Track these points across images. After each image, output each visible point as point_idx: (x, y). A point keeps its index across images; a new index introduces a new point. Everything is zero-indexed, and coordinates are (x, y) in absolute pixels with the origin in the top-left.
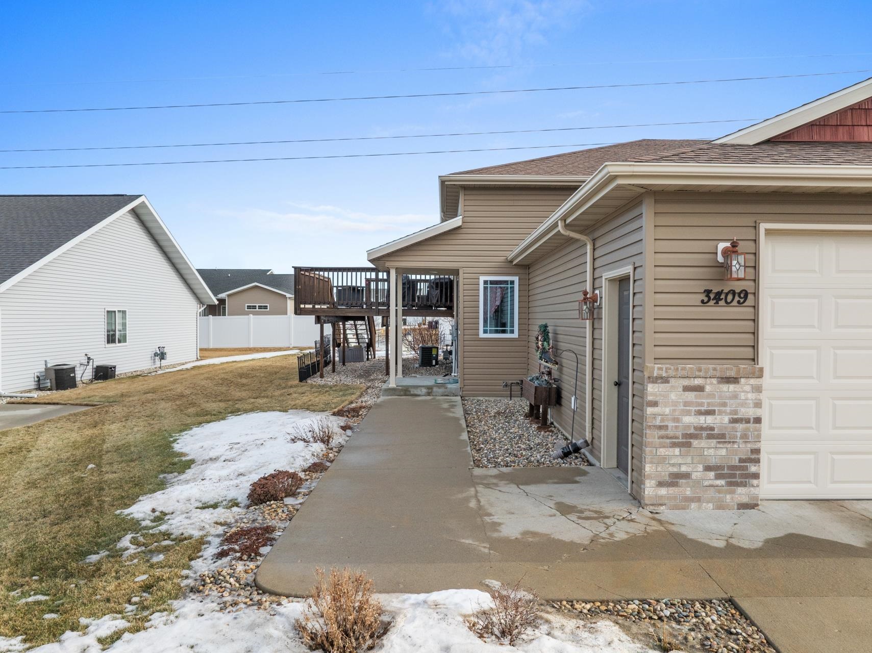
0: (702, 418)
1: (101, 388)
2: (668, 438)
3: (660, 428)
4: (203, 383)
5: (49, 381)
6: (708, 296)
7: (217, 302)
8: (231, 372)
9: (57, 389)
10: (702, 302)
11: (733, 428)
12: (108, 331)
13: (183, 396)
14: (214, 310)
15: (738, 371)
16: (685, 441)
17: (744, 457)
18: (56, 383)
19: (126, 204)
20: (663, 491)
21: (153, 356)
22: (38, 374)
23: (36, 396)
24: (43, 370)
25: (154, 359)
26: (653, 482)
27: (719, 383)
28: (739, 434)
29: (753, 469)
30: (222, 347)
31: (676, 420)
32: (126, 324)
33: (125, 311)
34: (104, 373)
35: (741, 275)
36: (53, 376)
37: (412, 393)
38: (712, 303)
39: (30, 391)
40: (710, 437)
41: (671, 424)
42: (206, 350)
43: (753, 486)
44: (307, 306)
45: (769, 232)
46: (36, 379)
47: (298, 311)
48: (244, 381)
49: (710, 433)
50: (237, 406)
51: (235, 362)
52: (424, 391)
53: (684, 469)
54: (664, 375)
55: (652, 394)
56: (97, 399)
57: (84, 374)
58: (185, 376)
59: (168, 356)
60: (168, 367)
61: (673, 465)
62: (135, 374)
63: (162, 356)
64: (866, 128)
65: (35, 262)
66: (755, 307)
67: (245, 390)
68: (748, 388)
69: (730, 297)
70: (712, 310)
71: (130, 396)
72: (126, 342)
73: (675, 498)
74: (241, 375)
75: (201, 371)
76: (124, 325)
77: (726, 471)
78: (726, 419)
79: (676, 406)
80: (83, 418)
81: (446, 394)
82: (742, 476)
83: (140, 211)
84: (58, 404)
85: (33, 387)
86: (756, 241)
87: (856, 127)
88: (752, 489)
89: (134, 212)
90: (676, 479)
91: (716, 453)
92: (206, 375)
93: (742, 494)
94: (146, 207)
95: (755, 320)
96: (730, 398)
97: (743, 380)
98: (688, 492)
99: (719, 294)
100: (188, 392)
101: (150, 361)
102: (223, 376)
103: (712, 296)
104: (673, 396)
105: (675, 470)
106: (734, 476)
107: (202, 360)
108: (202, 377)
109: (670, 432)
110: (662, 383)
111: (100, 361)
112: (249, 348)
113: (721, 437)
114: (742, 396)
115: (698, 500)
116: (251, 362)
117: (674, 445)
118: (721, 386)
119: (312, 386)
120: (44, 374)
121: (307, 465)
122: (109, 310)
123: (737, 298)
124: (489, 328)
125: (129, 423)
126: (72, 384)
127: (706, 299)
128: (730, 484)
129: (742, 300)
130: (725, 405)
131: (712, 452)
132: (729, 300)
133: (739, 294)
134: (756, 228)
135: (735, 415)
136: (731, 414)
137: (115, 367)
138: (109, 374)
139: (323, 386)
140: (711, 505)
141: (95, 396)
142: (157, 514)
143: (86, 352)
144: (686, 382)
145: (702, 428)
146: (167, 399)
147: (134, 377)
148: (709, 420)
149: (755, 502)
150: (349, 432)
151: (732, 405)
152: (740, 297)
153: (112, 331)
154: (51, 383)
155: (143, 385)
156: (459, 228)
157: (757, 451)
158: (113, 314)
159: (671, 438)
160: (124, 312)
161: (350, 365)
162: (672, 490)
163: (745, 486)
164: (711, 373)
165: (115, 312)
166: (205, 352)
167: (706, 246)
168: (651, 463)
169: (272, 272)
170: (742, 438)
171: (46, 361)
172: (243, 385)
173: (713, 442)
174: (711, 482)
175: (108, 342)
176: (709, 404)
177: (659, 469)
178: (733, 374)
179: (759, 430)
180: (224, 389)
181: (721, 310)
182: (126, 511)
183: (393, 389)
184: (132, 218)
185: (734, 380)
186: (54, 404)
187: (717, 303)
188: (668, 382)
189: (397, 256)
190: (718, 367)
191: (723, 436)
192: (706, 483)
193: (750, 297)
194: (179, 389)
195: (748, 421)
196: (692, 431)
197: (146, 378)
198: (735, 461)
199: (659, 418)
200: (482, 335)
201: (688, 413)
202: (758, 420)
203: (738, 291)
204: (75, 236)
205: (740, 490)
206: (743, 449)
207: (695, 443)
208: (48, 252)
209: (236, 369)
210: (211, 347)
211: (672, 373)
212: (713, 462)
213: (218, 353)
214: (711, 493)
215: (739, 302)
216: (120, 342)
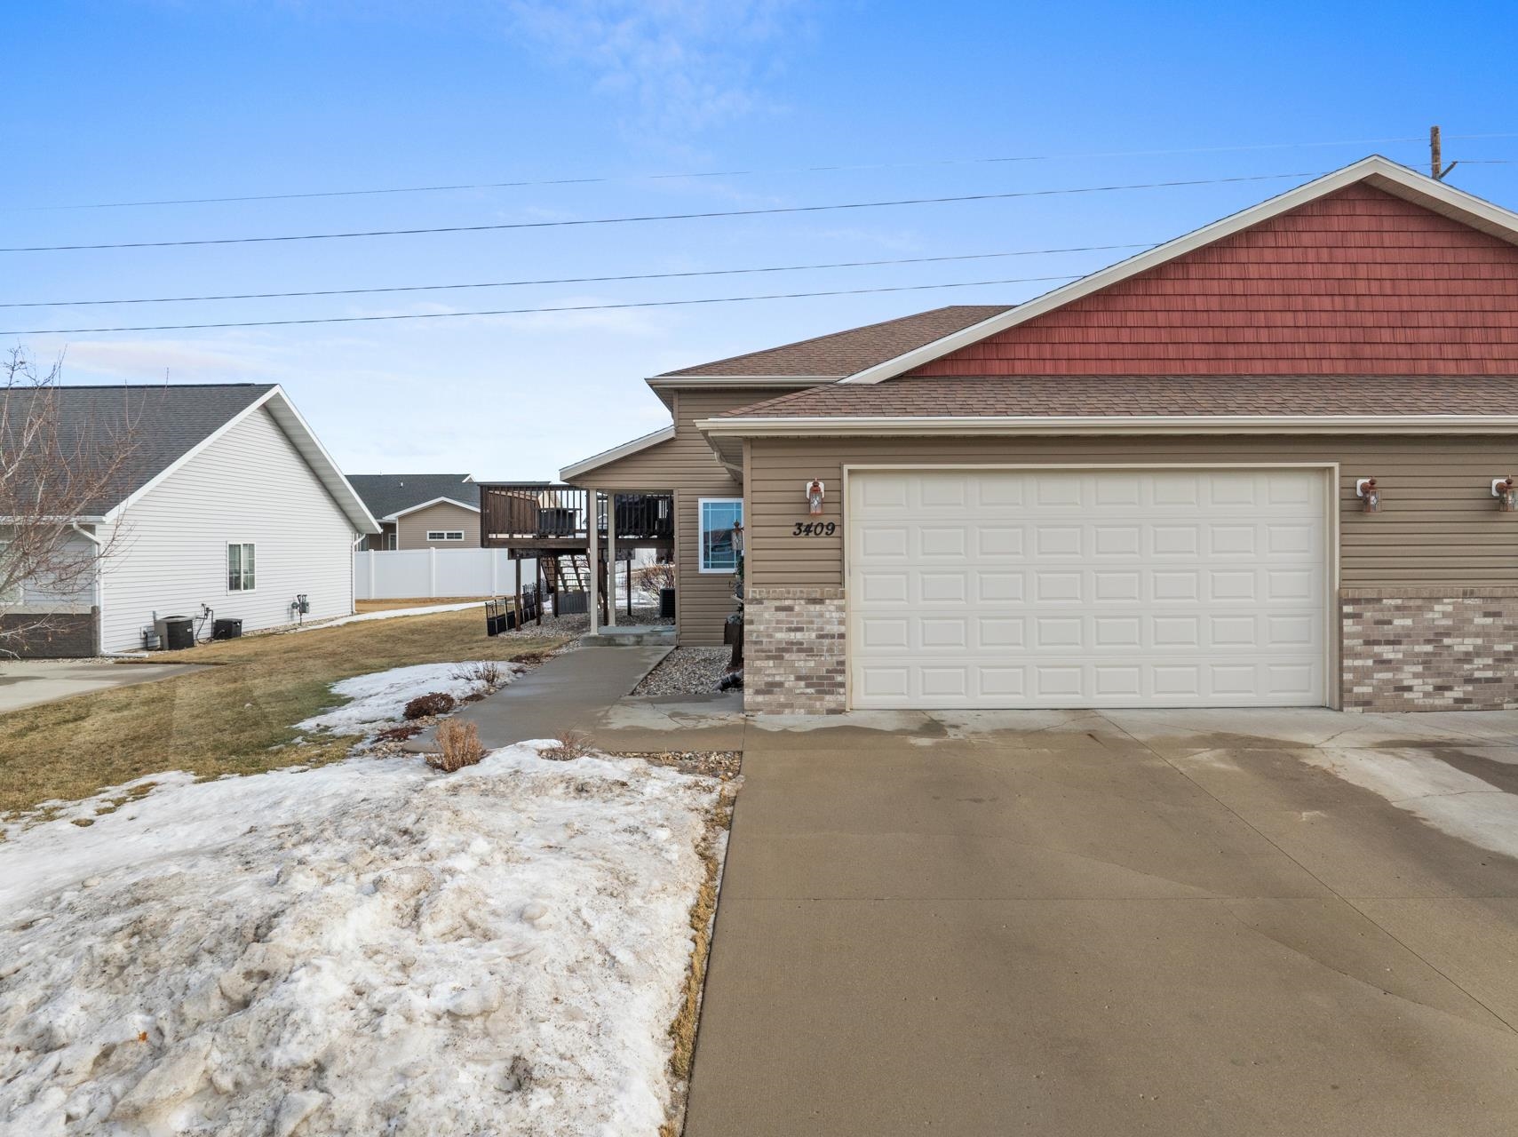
0: (792, 634)
1: (227, 647)
2: (763, 651)
3: (756, 643)
4: (361, 640)
5: (158, 638)
6: (799, 528)
7: (380, 531)
8: (400, 628)
9: (170, 649)
10: (795, 533)
11: (820, 642)
12: (231, 573)
13: (335, 654)
14: (380, 541)
15: (822, 593)
16: (778, 654)
17: (831, 668)
18: (169, 641)
19: (255, 398)
20: (760, 698)
21: (290, 607)
22: (145, 629)
23: (147, 656)
24: (152, 624)
25: (292, 613)
26: (751, 691)
27: (807, 603)
28: (825, 648)
29: (839, 679)
30: (388, 598)
31: (770, 636)
32: (253, 561)
33: (253, 545)
34: (226, 630)
35: (819, 511)
36: (165, 631)
37: (617, 642)
38: (803, 534)
39: (136, 651)
40: (799, 651)
41: (765, 640)
42: (365, 601)
43: (839, 694)
44: (500, 536)
45: (851, 472)
46: (143, 636)
47: (486, 543)
48: (416, 637)
49: (800, 647)
50: (403, 661)
51: (408, 616)
52: (632, 639)
53: (778, 678)
54: (758, 597)
55: (749, 614)
56: (226, 658)
57: (203, 630)
58: (336, 633)
59: (311, 608)
60: (312, 623)
61: (768, 675)
62: (266, 632)
63: (302, 607)
64: (997, 362)
65: (145, 484)
66: (841, 537)
67: (415, 647)
68: (832, 608)
69: (819, 529)
70: (803, 540)
71: (266, 656)
72: (254, 588)
73: (770, 704)
74: (413, 632)
75: (358, 628)
76: (252, 564)
77: (815, 681)
78: (813, 635)
79: (769, 624)
80: (218, 674)
81: (659, 643)
82: (829, 685)
83: (273, 406)
84: (179, 663)
85: (139, 646)
86: (840, 480)
87: (988, 362)
88: (839, 696)
89: (266, 409)
90: (770, 688)
91: (805, 664)
92: (365, 632)
93: (830, 701)
94: (281, 400)
95: (841, 549)
96: (817, 617)
97: (827, 601)
98: (782, 699)
99: (809, 526)
100: (342, 650)
101: (287, 616)
102: (388, 632)
103: (803, 529)
104: (766, 615)
105: (770, 679)
106: (822, 685)
107: (358, 614)
108: (359, 634)
109: (764, 647)
110: (757, 604)
111: (220, 615)
112: (430, 598)
113: (809, 651)
114: (827, 615)
115: (791, 706)
116: (430, 617)
117: (768, 658)
118: (809, 606)
119: (503, 639)
120: (153, 629)
121: (463, 696)
122: (231, 543)
123: (825, 530)
124: (710, 562)
125: (274, 678)
126: (188, 641)
127: (798, 532)
128: (819, 692)
129: (829, 532)
130: (812, 622)
131: (802, 663)
132: (818, 532)
133: (827, 527)
134: (840, 468)
135: (822, 631)
136: (817, 630)
137: (240, 622)
138: (233, 630)
139: (517, 640)
140: (802, 710)
141: (221, 655)
142: (321, 727)
143: (202, 600)
144: (778, 603)
145: (792, 643)
146: (316, 657)
147: (265, 635)
148: (799, 636)
149: (843, 708)
150: (520, 675)
151: (818, 623)
152: (827, 529)
153: (236, 573)
154: (162, 641)
155: (281, 644)
156: (672, 439)
157: (842, 663)
158: (237, 549)
159: (765, 652)
160: (251, 546)
161: (563, 618)
162: (767, 698)
163: (833, 694)
164: (798, 595)
165: (239, 546)
166: (363, 604)
167: (796, 485)
168: (749, 673)
169: (471, 479)
170: (828, 651)
171: (154, 613)
172: (415, 641)
173: (803, 655)
174: (801, 690)
175: (231, 588)
176: (798, 622)
177: (756, 679)
178: (818, 596)
179: (844, 645)
180: (389, 646)
181: (811, 540)
182: (294, 726)
183: (595, 638)
184: (262, 416)
185: (820, 601)
186: (175, 663)
187: (807, 534)
188: (762, 604)
189: (597, 474)
190: (805, 590)
191: (811, 650)
192: (798, 691)
193: (837, 529)
194: (330, 647)
195: (833, 637)
196: (784, 645)
197: (283, 636)
198: (823, 672)
199: (755, 634)
200: (702, 570)
201: (780, 630)
202: (842, 636)
203: (825, 524)
204: (191, 446)
205: (828, 697)
206: (830, 661)
207: (787, 656)
208: (159, 470)
209: (408, 624)
210: (373, 596)
211: (764, 595)
212: (804, 672)
213: (381, 606)
214: (803, 700)
215: (827, 533)
216: (246, 588)
